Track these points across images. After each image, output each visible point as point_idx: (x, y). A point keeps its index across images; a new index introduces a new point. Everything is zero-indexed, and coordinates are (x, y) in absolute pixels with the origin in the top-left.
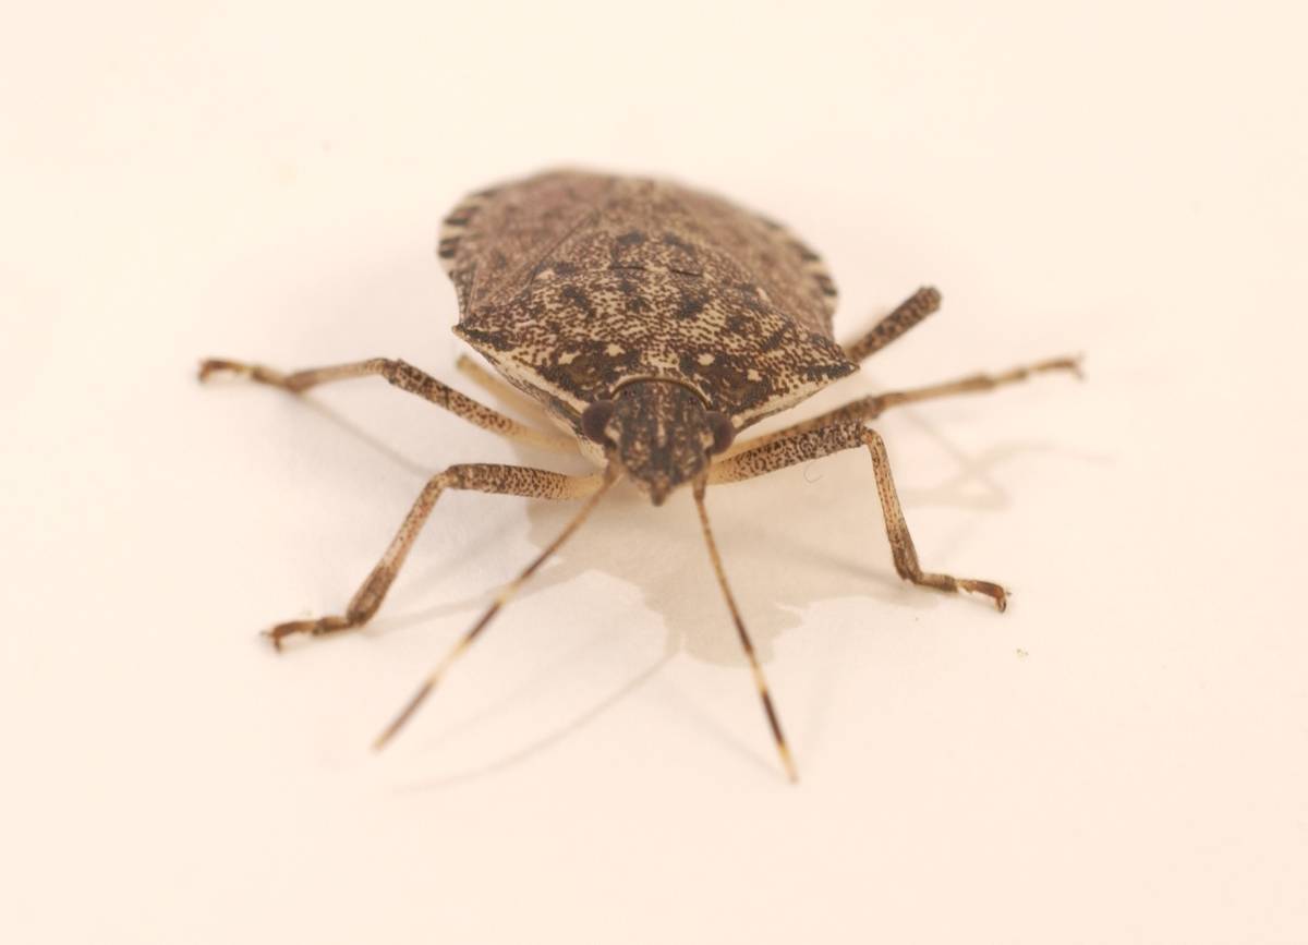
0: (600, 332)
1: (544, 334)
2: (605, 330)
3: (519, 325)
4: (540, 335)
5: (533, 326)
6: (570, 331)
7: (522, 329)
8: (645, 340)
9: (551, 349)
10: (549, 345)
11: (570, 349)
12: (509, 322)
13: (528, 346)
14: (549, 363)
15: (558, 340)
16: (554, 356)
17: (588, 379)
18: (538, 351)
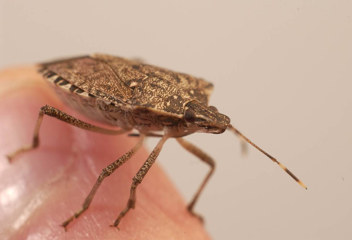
0: (169, 93)
1: (158, 99)
2: (170, 92)
3: (151, 99)
4: (158, 100)
5: (154, 98)
6: (164, 96)
7: (152, 100)
8: (179, 92)
9: (163, 103)
10: (161, 102)
11: (167, 101)
12: (147, 99)
13: (157, 104)
14: (165, 107)
15: (163, 100)
16: (165, 104)
17: (177, 108)
18: (160, 104)
